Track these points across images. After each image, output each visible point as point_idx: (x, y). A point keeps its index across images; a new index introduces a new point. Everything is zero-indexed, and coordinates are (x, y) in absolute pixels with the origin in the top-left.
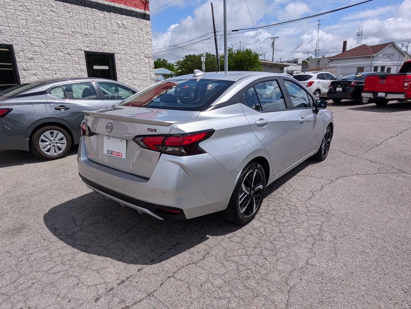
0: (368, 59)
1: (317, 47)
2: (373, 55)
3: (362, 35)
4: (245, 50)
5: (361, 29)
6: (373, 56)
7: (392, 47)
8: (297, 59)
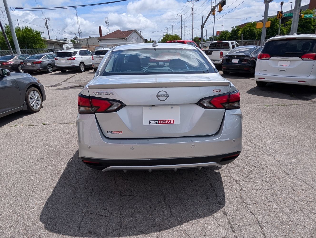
0: (124, 40)
1: (79, 29)
2: (126, 37)
3: (109, 23)
4: (24, 28)
5: (107, 18)
6: (126, 39)
7: (135, 33)
8: (66, 38)
